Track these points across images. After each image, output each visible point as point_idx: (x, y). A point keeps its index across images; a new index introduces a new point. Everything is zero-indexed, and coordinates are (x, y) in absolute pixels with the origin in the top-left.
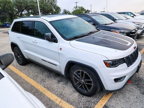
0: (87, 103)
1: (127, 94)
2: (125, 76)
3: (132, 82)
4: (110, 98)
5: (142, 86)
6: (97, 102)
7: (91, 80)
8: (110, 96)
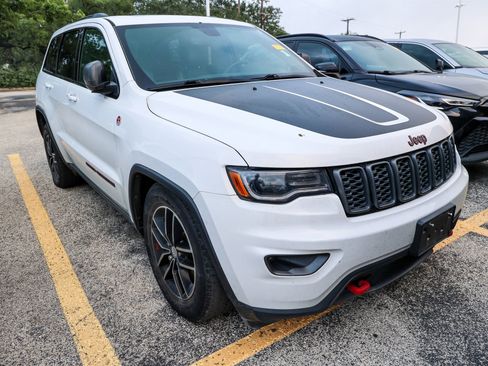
0: (170, 345)
1: (355, 344)
2: (326, 256)
3: (410, 302)
4: (273, 347)
5: (446, 326)
6: (212, 349)
7: (191, 251)
8: (280, 338)
